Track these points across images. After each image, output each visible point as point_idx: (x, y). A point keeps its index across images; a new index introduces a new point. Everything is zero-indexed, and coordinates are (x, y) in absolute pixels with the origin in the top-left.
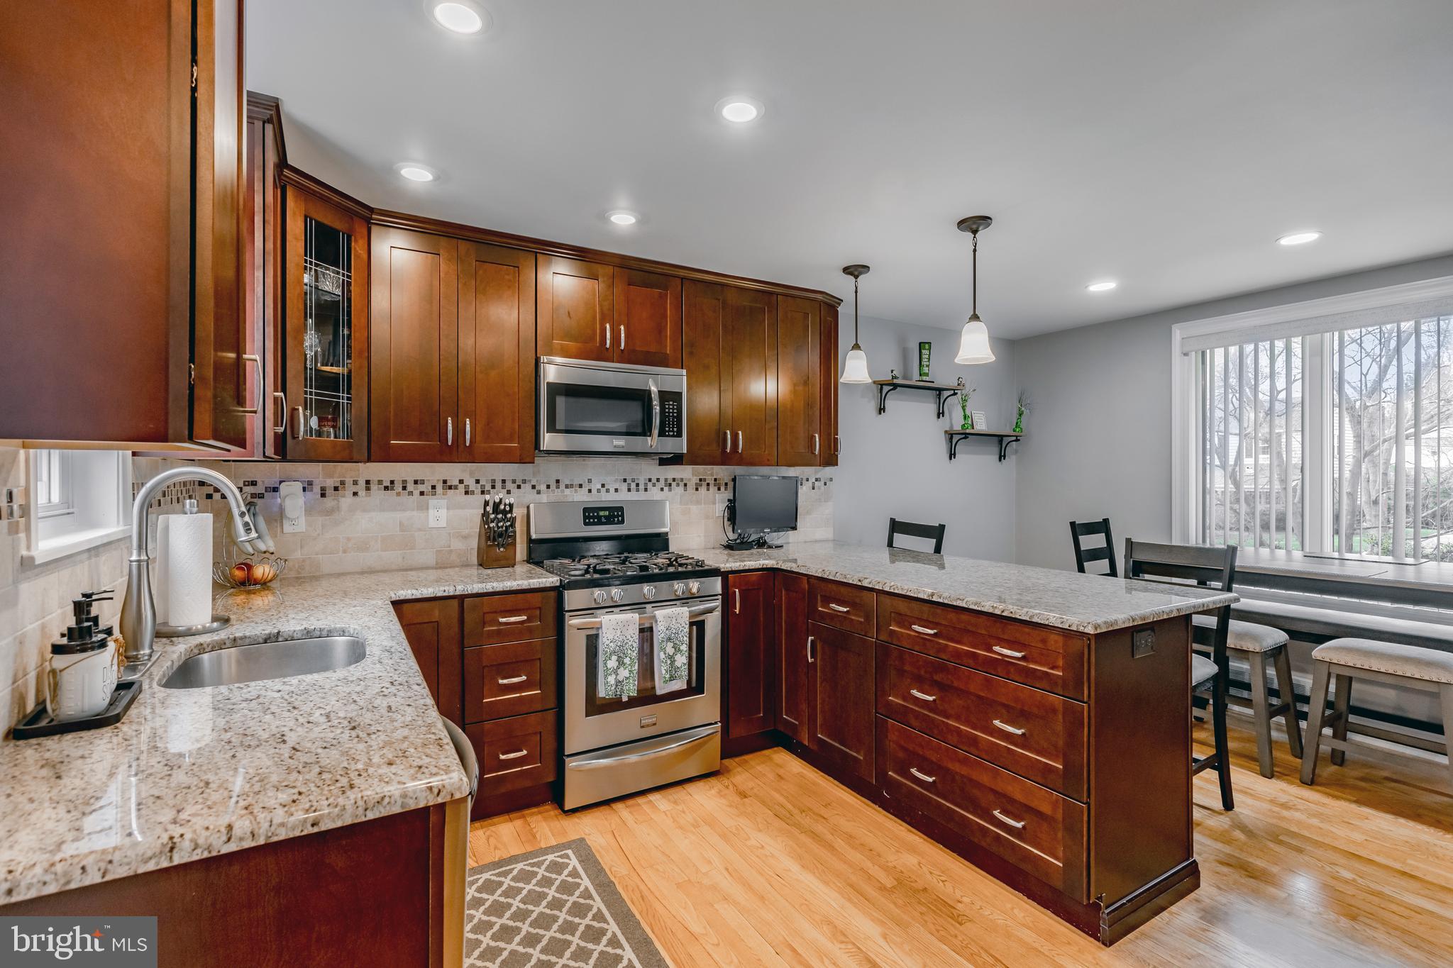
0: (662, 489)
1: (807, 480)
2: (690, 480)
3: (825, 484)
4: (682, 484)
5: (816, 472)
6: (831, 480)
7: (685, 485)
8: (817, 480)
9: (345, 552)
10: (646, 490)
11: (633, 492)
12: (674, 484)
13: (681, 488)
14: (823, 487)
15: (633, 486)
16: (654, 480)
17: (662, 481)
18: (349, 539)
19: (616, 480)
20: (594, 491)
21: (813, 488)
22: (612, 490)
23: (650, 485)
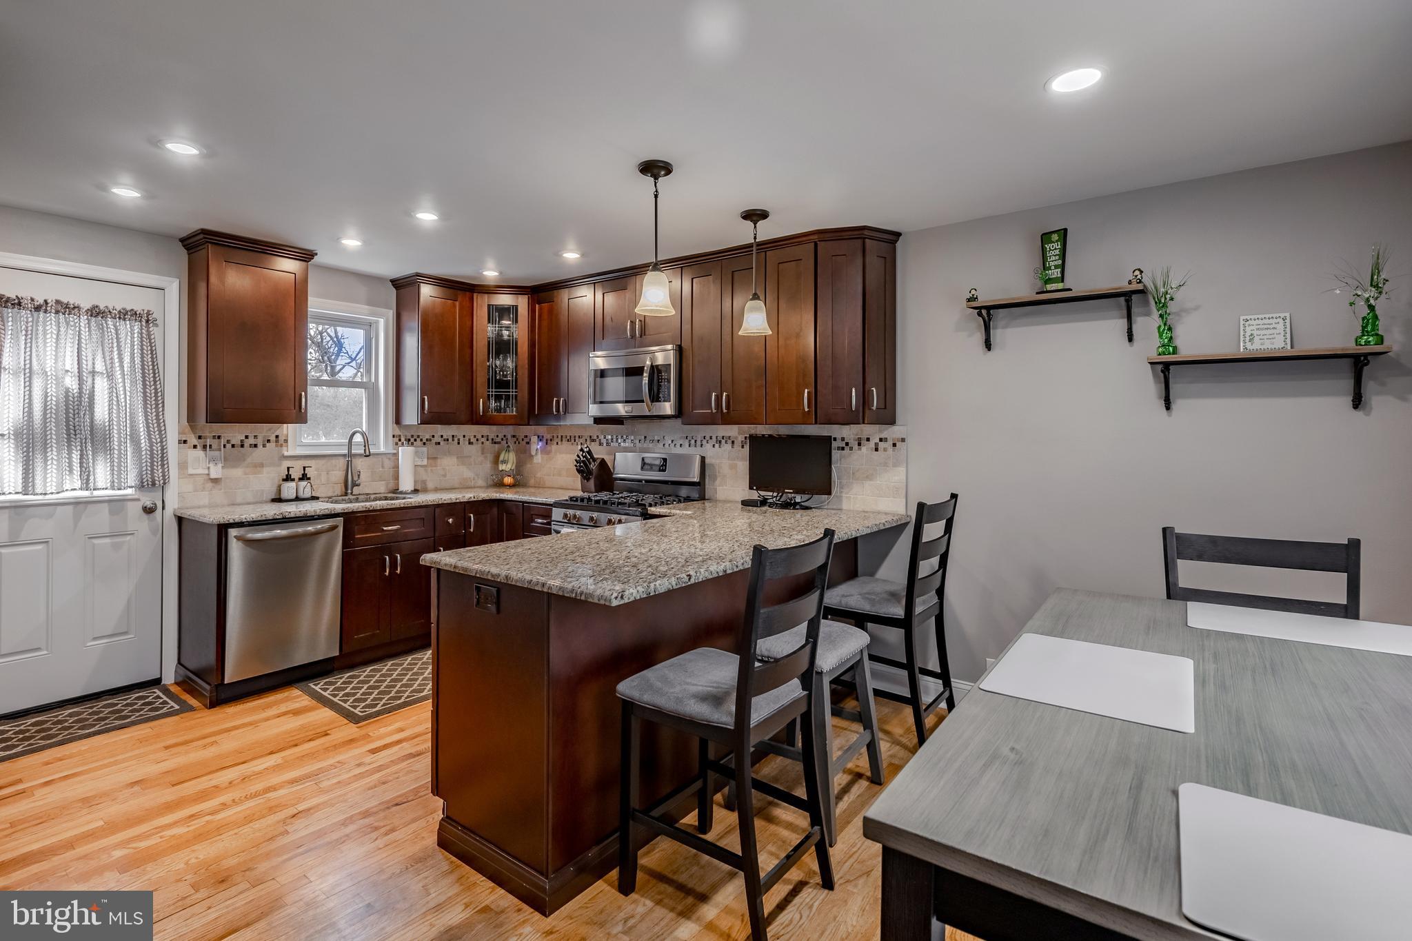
0: (714, 446)
1: (868, 440)
2: (736, 438)
3: (894, 445)
4: (729, 442)
5: (881, 431)
6: (903, 440)
7: (733, 442)
8: (881, 440)
9: (553, 475)
10: (702, 445)
11: (693, 448)
12: (723, 441)
13: (730, 445)
14: (890, 449)
15: (693, 442)
16: (708, 438)
17: (714, 438)
18: (555, 468)
19: (681, 438)
20: (667, 446)
21: (877, 450)
22: (678, 445)
23: (704, 442)
